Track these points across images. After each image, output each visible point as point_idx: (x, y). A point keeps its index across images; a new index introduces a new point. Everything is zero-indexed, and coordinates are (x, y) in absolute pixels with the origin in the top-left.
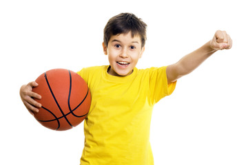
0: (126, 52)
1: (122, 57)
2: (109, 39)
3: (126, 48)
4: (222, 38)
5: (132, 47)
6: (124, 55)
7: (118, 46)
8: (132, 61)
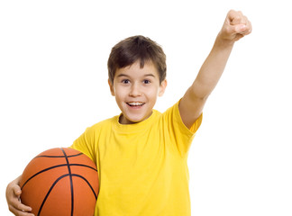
0: (138, 88)
1: (132, 96)
2: (114, 74)
3: (137, 83)
4: (238, 17)
5: (146, 82)
6: (135, 93)
7: (126, 81)
8: (148, 99)
